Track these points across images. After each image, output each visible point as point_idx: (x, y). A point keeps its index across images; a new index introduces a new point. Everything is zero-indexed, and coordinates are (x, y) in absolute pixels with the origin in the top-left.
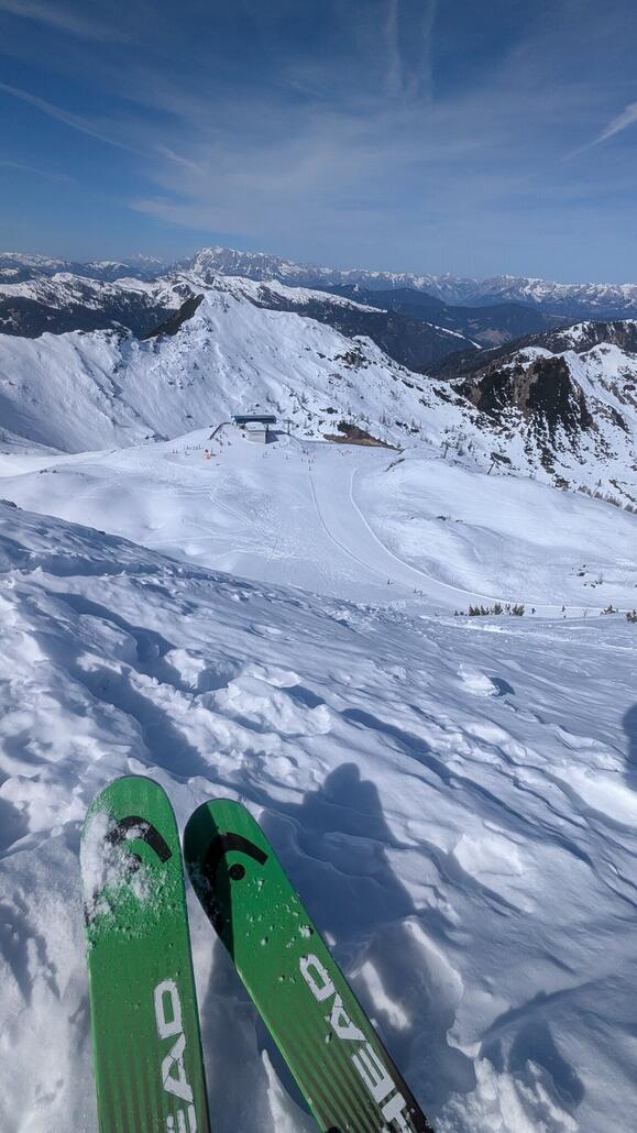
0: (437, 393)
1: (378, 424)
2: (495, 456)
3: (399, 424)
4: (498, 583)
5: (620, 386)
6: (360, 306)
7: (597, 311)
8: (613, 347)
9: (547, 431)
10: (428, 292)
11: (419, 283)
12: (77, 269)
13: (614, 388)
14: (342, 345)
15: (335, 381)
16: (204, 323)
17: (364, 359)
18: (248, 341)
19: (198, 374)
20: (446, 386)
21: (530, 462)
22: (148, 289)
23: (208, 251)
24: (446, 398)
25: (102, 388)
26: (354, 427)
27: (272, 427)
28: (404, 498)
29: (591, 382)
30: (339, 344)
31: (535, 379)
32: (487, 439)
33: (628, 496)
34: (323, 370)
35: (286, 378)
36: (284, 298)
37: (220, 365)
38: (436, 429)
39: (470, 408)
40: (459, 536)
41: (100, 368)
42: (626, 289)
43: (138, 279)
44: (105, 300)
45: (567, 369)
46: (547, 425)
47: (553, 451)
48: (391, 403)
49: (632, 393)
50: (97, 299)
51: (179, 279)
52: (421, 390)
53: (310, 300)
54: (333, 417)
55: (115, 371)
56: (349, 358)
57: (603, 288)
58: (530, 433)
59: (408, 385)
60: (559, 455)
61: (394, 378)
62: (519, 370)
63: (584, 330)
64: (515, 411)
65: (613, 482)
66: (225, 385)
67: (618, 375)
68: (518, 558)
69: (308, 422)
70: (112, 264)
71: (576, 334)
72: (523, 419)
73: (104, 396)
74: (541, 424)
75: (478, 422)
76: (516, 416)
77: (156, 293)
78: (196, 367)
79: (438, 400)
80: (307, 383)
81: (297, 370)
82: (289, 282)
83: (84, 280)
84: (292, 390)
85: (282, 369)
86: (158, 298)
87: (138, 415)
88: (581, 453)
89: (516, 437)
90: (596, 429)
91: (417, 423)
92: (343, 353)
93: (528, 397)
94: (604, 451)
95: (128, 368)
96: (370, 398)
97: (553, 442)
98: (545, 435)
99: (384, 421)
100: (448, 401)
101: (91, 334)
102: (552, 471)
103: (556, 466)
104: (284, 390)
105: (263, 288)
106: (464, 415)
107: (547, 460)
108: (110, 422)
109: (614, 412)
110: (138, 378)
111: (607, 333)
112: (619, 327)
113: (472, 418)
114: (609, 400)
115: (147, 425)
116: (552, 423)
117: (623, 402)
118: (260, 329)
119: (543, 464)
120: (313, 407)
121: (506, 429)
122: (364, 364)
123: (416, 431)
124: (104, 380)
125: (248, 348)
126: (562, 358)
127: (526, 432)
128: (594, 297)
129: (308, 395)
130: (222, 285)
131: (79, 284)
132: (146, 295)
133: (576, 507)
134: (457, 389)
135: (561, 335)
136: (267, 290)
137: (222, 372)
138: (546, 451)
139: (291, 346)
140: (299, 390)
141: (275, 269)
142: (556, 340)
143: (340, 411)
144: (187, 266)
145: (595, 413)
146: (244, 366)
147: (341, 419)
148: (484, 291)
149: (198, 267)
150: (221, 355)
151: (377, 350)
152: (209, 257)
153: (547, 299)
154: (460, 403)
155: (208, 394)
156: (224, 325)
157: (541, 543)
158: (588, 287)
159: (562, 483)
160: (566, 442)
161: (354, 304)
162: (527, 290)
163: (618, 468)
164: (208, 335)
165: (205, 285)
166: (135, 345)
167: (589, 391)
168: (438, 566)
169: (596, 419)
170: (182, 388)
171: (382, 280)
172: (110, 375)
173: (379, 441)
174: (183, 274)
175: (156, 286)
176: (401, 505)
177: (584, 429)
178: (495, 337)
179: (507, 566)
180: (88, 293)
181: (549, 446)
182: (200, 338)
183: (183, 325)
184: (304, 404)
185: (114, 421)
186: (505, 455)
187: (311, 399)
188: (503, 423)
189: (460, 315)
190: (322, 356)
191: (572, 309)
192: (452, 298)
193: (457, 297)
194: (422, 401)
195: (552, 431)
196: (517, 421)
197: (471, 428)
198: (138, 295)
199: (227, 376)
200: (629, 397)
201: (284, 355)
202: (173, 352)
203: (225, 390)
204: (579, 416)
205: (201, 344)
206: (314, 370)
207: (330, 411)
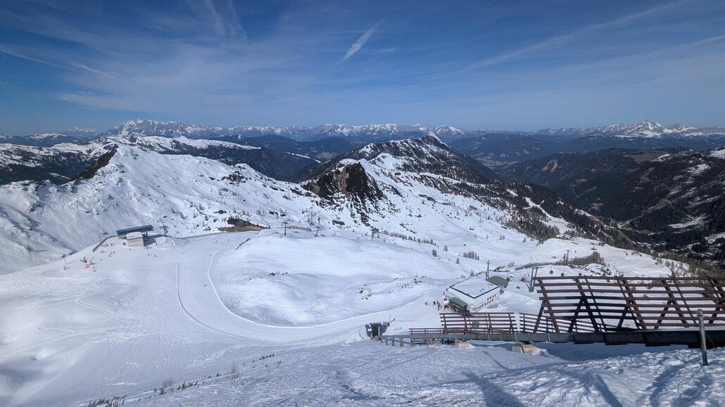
0: (293, 191)
1: (255, 215)
2: (335, 222)
3: (271, 213)
4: (311, 311)
5: (393, 174)
6: (243, 147)
7: (377, 138)
8: (388, 154)
9: (361, 203)
10: (284, 135)
11: (278, 131)
12: (17, 140)
13: (390, 175)
14: (226, 171)
15: (224, 193)
16: (117, 167)
17: (243, 177)
18: (154, 176)
19: (113, 202)
20: (298, 186)
21: (355, 222)
22: (83, 149)
23: (132, 122)
24: (299, 193)
25: (17, 225)
26: (239, 220)
27: (150, 233)
28: (249, 265)
29: (378, 174)
30: (223, 170)
31: (347, 176)
32: (328, 213)
33: (411, 231)
34: (214, 188)
35: (187, 196)
36: (191, 146)
37: (132, 194)
38: (297, 212)
39: (315, 197)
40: (284, 284)
41: (15, 210)
42: (388, 126)
43: (74, 143)
44: (44, 159)
45: (363, 168)
46: (359, 200)
47: (366, 214)
48: (264, 200)
49: (400, 176)
50: (36, 160)
51: (109, 140)
52: (283, 191)
53: (209, 146)
54: (224, 216)
55: (32, 210)
56: (232, 178)
57: (377, 126)
58: (351, 205)
59: (274, 189)
60: (370, 215)
61: (264, 186)
62: (338, 172)
63: (371, 147)
64: (341, 194)
65: (402, 225)
66: (136, 205)
67: (393, 168)
68: (328, 289)
69: (206, 222)
70: (51, 135)
71: (368, 150)
72: (346, 199)
73: (19, 231)
74: (356, 200)
75: (321, 204)
76: (342, 197)
77: (90, 151)
78: (110, 197)
79: (295, 195)
80: (203, 197)
81: (195, 190)
82: (193, 136)
83: (23, 147)
84: (191, 203)
85: (183, 190)
86: (92, 154)
87: (55, 240)
88: (381, 212)
89: (345, 209)
90: (386, 198)
91: (284, 210)
92: (227, 175)
93: (346, 186)
94: (393, 209)
95: (45, 207)
96: (250, 200)
97: (365, 209)
98: (360, 205)
99: (259, 213)
100: (301, 195)
101: (7, 186)
102: (368, 225)
103: (370, 222)
104: (186, 204)
105: (175, 141)
106: (312, 201)
107: (364, 219)
108: (25, 251)
109: (393, 187)
110: (57, 213)
111: (383, 148)
112: (388, 144)
113: (317, 202)
114: (389, 182)
115: (65, 246)
116: (362, 198)
117: (397, 182)
118: (164, 167)
119: (362, 222)
120: (208, 212)
121: (338, 205)
122: (242, 180)
123: (284, 215)
124: (19, 218)
125: (155, 180)
126: (359, 163)
127: (349, 205)
128: (374, 131)
129: (204, 205)
130: (144, 142)
131: (19, 150)
132: (80, 153)
133: (362, 248)
134: (305, 187)
135: (361, 151)
136: (178, 143)
137: (134, 199)
138: (362, 214)
139: (189, 175)
140: (197, 201)
141: (182, 130)
142: (359, 154)
143: (228, 211)
144: (116, 132)
145: (384, 189)
146: (152, 192)
147: (229, 216)
148: (317, 132)
149: (125, 132)
150: (133, 187)
151: (253, 171)
152: (133, 126)
153: (351, 133)
154: (308, 195)
155: (123, 215)
156: (135, 168)
157: (344, 275)
158: (370, 127)
159: (375, 230)
160: (372, 207)
161: (239, 146)
162: (339, 130)
163: (402, 216)
164: (121, 175)
165: (130, 143)
166: (53, 189)
167: (377, 179)
168: (268, 310)
169: (384, 192)
170: (98, 214)
171: (254, 131)
172: (28, 214)
173: (257, 226)
174: (111, 137)
175: (90, 147)
176: (245, 271)
177: (380, 199)
178: (327, 155)
179: (319, 297)
180: (27, 156)
181: (364, 211)
182: (113, 179)
183: (99, 171)
184: (201, 211)
185: (29, 249)
186: (340, 220)
187: (206, 207)
188: (336, 202)
189: (305, 146)
190: (212, 179)
191: (364, 138)
192: (299, 138)
193: (302, 136)
194: (285, 197)
195: (363, 202)
196: (343, 200)
197: (317, 208)
198: (74, 154)
199: (139, 201)
200: (398, 179)
201: (184, 181)
202: (89, 190)
203: (138, 210)
204: (375, 192)
205: (115, 182)
206: (207, 188)
207: (221, 212)
